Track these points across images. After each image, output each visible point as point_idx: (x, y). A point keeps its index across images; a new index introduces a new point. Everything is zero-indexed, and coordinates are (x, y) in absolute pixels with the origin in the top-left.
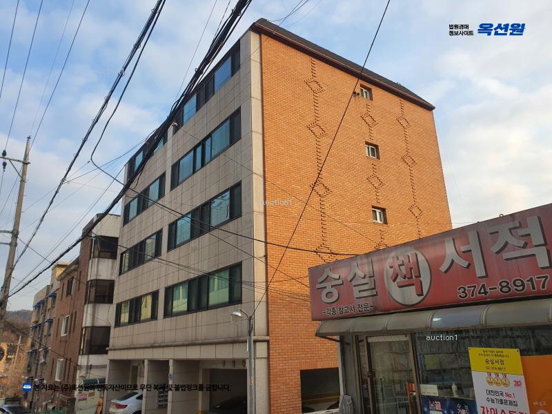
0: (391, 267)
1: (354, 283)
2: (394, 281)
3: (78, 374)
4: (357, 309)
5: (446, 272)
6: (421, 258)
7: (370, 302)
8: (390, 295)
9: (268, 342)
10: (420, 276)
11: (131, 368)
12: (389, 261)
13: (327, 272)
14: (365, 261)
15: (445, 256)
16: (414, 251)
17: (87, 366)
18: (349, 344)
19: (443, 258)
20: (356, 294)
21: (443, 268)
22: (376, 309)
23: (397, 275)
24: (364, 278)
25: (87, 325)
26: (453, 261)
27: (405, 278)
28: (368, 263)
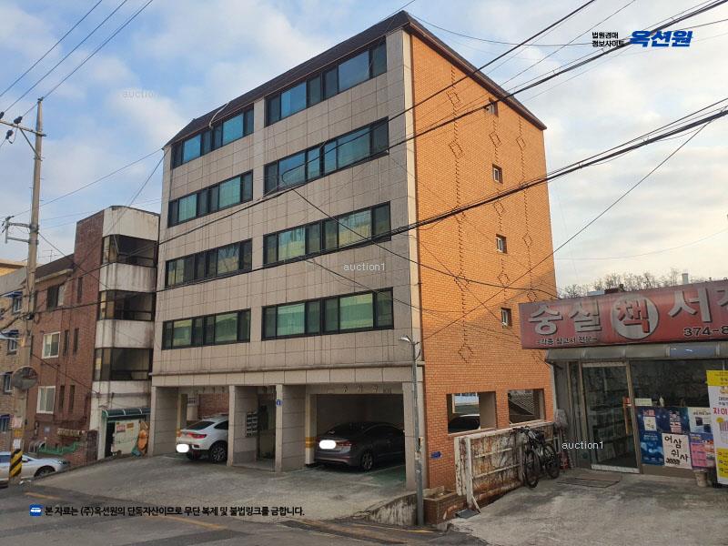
0: (619, 309)
1: (575, 319)
2: (621, 319)
3: (95, 404)
4: (578, 340)
5: (673, 316)
6: (649, 304)
7: (593, 336)
8: (615, 331)
9: (423, 366)
10: (648, 318)
11: (180, 396)
12: (617, 304)
13: (543, 308)
14: (590, 302)
15: (674, 305)
16: (644, 298)
17: (109, 394)
18: (561, 369)
19: (673, 305)
20: (577, 327)
21: (672, 313)
22: (599, 341)
23: (624, 316)
24: (588, 316)
25: (105, 346)
26: (681, 308)
27: (632, 318)
28: (594, 304)
